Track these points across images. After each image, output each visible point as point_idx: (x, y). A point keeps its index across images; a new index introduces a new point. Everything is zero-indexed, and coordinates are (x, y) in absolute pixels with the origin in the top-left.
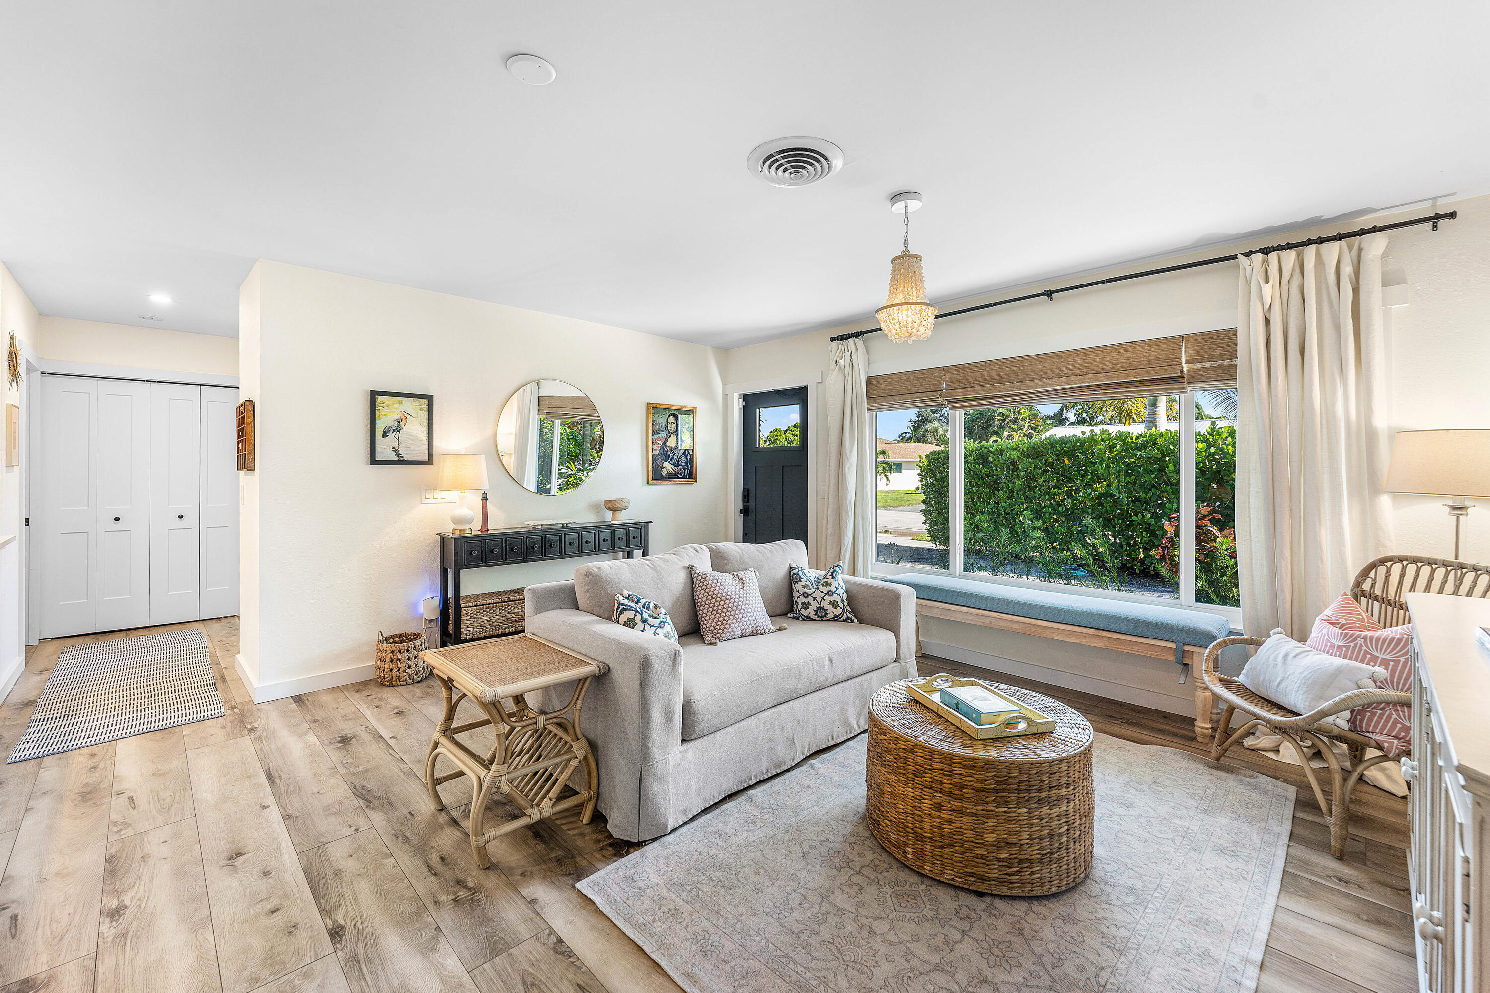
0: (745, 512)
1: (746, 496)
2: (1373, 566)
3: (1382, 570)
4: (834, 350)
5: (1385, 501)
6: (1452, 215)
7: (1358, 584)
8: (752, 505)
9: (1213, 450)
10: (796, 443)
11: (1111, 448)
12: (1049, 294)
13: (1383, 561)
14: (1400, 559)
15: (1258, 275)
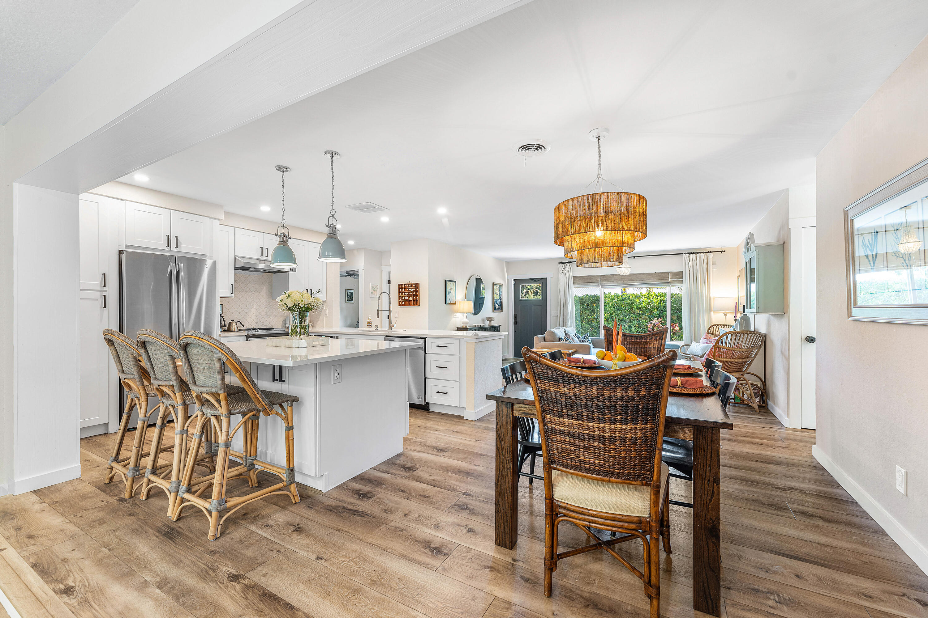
0: (515, 323)
1: (515, 317)
2: (711, 327)
3: (712, 327)
4: (561, 267)
5: (712, 313)
6: (725, 251)
7: (708, 331)
8: (518, 320)
9: (649, 301)
10: (540, 297)
11: (613, 299)
12: (634, 257)
13: (712, 326)
14: (716, 325)
15: (688, 260)
